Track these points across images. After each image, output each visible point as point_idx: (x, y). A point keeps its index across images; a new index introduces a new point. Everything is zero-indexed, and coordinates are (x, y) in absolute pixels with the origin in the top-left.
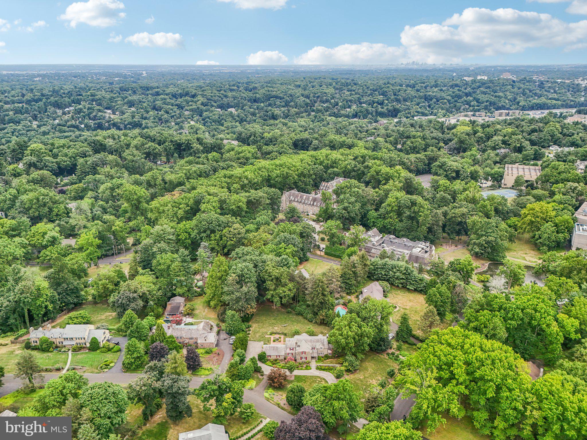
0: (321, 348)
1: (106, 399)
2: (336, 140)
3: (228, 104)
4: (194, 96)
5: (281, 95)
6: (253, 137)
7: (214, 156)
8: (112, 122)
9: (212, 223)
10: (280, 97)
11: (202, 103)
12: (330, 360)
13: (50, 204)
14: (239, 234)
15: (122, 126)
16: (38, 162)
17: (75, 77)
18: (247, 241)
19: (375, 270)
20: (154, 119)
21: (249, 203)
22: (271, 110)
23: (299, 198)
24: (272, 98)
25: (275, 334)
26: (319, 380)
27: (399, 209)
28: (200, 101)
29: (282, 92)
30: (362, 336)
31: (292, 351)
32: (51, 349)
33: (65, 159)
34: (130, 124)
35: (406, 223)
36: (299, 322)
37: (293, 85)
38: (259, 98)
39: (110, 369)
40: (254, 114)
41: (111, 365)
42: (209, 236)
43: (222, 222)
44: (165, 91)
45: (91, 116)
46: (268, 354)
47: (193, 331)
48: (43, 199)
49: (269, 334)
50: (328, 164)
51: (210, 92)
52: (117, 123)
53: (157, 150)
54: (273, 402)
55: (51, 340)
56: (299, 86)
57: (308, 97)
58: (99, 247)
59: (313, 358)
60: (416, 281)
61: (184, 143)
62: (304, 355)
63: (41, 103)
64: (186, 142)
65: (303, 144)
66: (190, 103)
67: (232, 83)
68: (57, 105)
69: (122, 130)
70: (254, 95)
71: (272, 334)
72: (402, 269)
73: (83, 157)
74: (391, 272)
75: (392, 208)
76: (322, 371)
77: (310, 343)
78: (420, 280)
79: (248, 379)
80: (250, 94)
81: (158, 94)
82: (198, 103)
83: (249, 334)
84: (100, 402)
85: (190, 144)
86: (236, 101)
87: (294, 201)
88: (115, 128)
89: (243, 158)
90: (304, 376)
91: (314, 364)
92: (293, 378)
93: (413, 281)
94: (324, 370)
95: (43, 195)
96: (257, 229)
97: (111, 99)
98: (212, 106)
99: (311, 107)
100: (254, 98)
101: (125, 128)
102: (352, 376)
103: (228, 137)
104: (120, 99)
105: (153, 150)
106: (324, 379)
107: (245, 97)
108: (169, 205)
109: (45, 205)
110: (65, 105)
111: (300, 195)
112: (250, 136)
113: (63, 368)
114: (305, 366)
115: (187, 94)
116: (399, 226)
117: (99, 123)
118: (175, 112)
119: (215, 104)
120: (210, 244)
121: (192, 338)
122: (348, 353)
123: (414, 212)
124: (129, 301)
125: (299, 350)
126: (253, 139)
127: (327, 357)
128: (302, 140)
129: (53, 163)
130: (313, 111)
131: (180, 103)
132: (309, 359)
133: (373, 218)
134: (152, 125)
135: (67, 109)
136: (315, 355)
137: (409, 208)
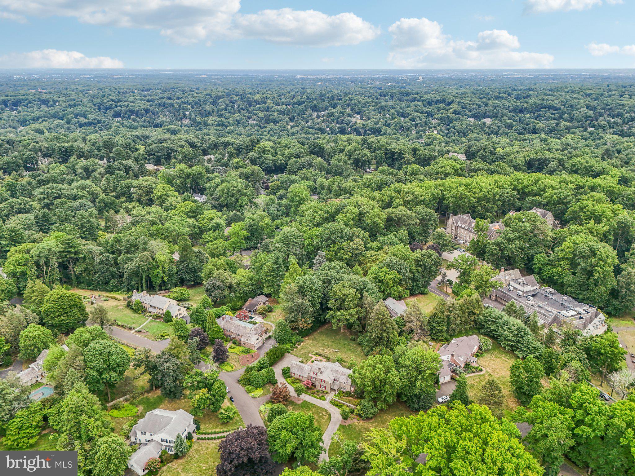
0: (344, 383)
1: (100, 355)
2: (581, 165)
3: (485, 113)
4: (449, 104)
5: (558, 106)
6: (482, 152)
7: (413, 168)
8: (354, 127)
9: (334, 234)
10: (555, 107)
11: (455, 111)
12: (350, 398)
13: (238, 196)
14: (357, 249)
15: (362, 131)
16: (258, 158)
17: (352, 82)
18: (363, 259)
19: (486, 322)
20: (396, 126)
21: (389, 220)
22: (533, 123)
23: (467, 224)
24: (543, 108)
25: (320, 355)
26: (324, 413)
27: (573, 258)
28: (453, 109)
29: (562, 101)
30: (384, 382)
31: (314, 376)
32: (140, 312)
33: (281, 157)
34: (371, 130)
35: (580, 278)
36: (353, 351)
37: (581, 93)
38: (526, 108)
39: (163, 340)
40: (509, 127)
41: (166, 337)
42: (328, 246)
43: (345, 234)
44: (422, 97)
45: (339, 120)
46: (292, 371)
47: (241, 328)
48: (232, 190)
49: (314, 353)
50: (532, 191)
51: (469, 99)
52: (359, 128)
53: (366, 157)
54: (262, 416)
55: (144, 305)
56: (590, 95)
57: (594, 109)
58: (246, 238)
59: (332, 390)
60: (529, 348)
61: (397, 152)
62: (322, 383)
63: (303, 106)
64: (399, 152)
65: (539, 164)
66: (442, 111)
67: (502, 90)
68: (315, 109)
69: (361, 135)
70: (522, 104)
71: (317, 354)
72: (513, 328)
73: (296, 158)
74: (500, 329)
75: (566, 254)
76: (334, 407)
77: (334, 374)
78: (534, 348)
79: (256, 388)
80: (518, 103)
81: (414, 100)
82: (450, 111)
83: (296, 348)
84: (94, 355)
85: (403, 154)
86: (495, 110)
87: (461, 227)
88: (355, 133)
89: (443, 173)
90: (312, 404)
91: (331, 396)
92: (300, 402)
93: (525, 347)
94: (336, 405)
95: (234, 187)
96: (380, 248)
97: (365, 105)
98: (466, 115)
99: (592, 121)
100: (520, 108)
101: (365, 134)
102: (361, 423)
103: (456, 149)
104: (373, 104)
105: (363, 157)
106: (330, 415)
107: (509, 107)
108: (311, 210)
109: (233, 195)
110: (322, 108)
111: (468, 221)
112: (480, 150)
113: (134, 329)
114: (321, 395)
115: (443, 101)
116: (568, 279)
117: (342, 127)
118: (421, 120)
119: (469, 113)
120: (328, 254)
121: (238, 335)
122: (366, 397)
123: (591, 265)
124: (215, 288)
125: (320, 376)
126: (482, 154)
127: (348, 394)
128: (539, 160)
129: (270, 160)
130: (594, 126)
131: (430, 110)
132: (328, 390)
133: (539, 262)
134: (391, 132)
135: (323, 113)
136: (336, 388)
137: (585, 258)
